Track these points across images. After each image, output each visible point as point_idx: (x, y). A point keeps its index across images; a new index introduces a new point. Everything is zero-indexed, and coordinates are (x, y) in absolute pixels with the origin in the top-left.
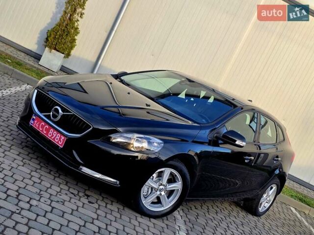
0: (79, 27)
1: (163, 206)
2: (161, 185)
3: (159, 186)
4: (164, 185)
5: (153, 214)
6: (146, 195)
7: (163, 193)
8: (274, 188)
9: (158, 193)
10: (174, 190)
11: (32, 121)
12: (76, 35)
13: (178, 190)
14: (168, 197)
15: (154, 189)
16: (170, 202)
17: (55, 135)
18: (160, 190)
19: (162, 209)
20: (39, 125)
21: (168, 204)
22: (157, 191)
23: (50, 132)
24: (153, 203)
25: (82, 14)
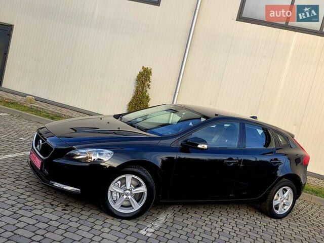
0: (149, 96)
3: (125, 191)
4: (129, 190)
6: (116, 200)
7: (130, 197)
8: (288, 190)
13: (144, 192)
15: (121, 194)
18: (127, 195)
19: (133, 211)
22: (124, 196)
24: (122, 206)
25: (149, 86)
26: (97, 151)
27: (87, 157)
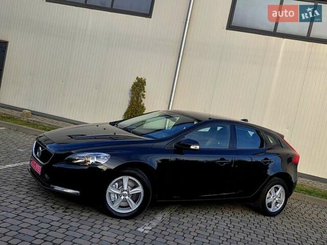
0: (144, 105)
1: (131, 208)
2: (124, 191)
3: (122, 192)
4: (126, 191)
5: (123, 216)
6: (114, 201)
7: (127, 197)
8: (280, 189)
9: (122, 197)
11: (31, 163)
13: (140, 193)
15: (118, 195)
16: (136, 205)
18: (124, 195)
19: (131, 211)
23: (37, 166)
24: (120, 207)
25: (143, 95)
26: (94, 155)
27: (85, 161)
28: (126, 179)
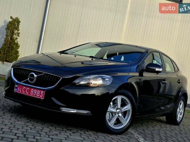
0: (18, 43)
1: (123, 124)
2: (117, 109)
3: (117, 110)
4: (119, 109)
6: (109, 119)
8: (182, 103)
10: (127, 111)
11: (15, 90)
12: (18, 48)
13: (129, 110)
14: (124, 117)
15: (113, 113)
16: (126, 120)
17: (35, 93)
18: (118, 113)
19: (123, 126)
20: (22, 90)
21: (126, 122)
22: (116, 114)
23: (32, 92)
24: (115, 124)
25: (18, 34)
26: (100, 77)
28: (119, 98)
